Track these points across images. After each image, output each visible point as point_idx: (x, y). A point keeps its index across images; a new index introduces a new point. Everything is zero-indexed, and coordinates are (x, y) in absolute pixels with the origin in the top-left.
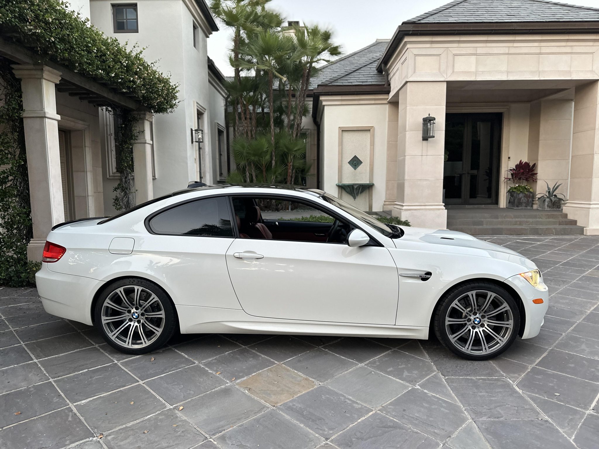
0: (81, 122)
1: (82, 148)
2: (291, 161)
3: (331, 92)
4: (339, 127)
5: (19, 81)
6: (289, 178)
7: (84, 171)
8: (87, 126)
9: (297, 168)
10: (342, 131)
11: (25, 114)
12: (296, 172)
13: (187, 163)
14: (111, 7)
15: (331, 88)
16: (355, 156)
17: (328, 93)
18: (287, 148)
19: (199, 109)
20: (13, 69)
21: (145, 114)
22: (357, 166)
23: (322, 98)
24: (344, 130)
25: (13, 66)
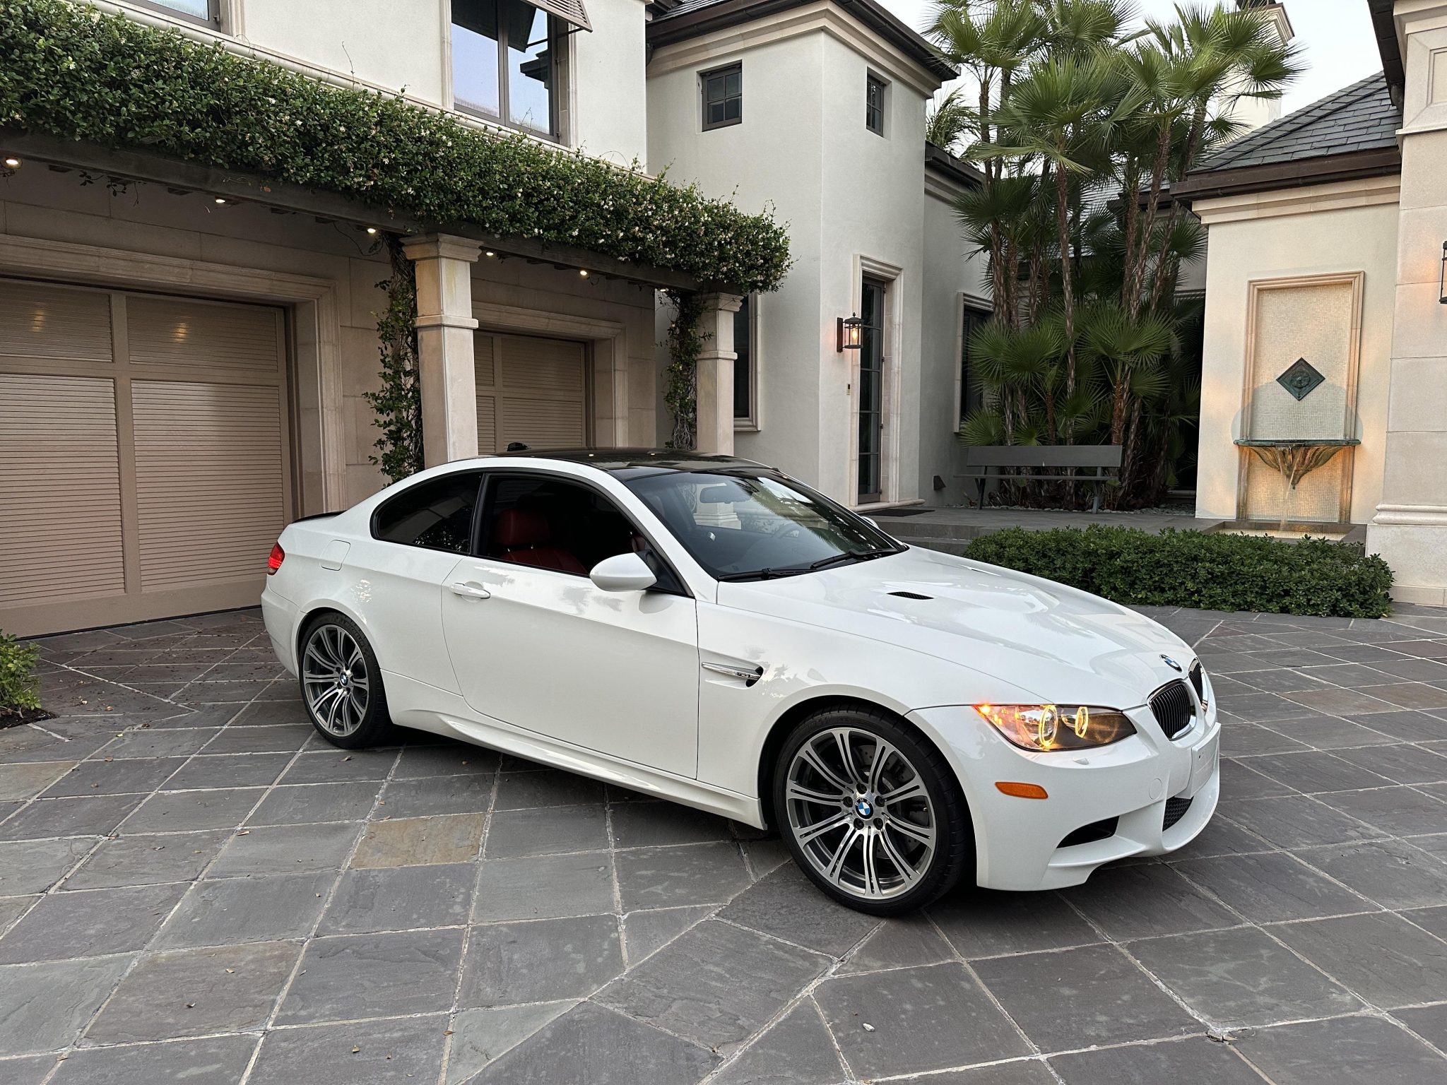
0: (604, 323)
1: (609, 372)
2: (1125, 378)
3: (1221, 188)
4: (1250, 282)
5: (412, 264)
6: (1117, 426)
7: (612, 418)
8: (619, 331)
9: (1144, 397)
10: (1259, 290)
11: (419, 322)
12: (1143, 407)
13: (817, 396)
14: (699, 78)
15: (1223, 176)
16: (1302, 359)
17: (1215, 192)
18: (1105, 347)
19: (866, 269)
20: (403, 245)
21: (717, 298)
22: (1308, 389)
23: (1198, 207)
24: (1262, 291)
25: (402, 240)
